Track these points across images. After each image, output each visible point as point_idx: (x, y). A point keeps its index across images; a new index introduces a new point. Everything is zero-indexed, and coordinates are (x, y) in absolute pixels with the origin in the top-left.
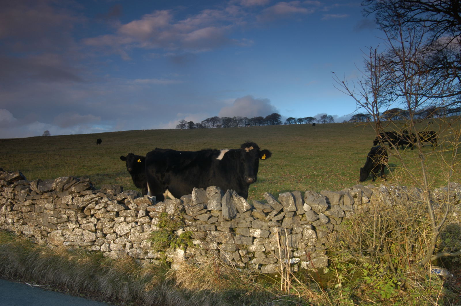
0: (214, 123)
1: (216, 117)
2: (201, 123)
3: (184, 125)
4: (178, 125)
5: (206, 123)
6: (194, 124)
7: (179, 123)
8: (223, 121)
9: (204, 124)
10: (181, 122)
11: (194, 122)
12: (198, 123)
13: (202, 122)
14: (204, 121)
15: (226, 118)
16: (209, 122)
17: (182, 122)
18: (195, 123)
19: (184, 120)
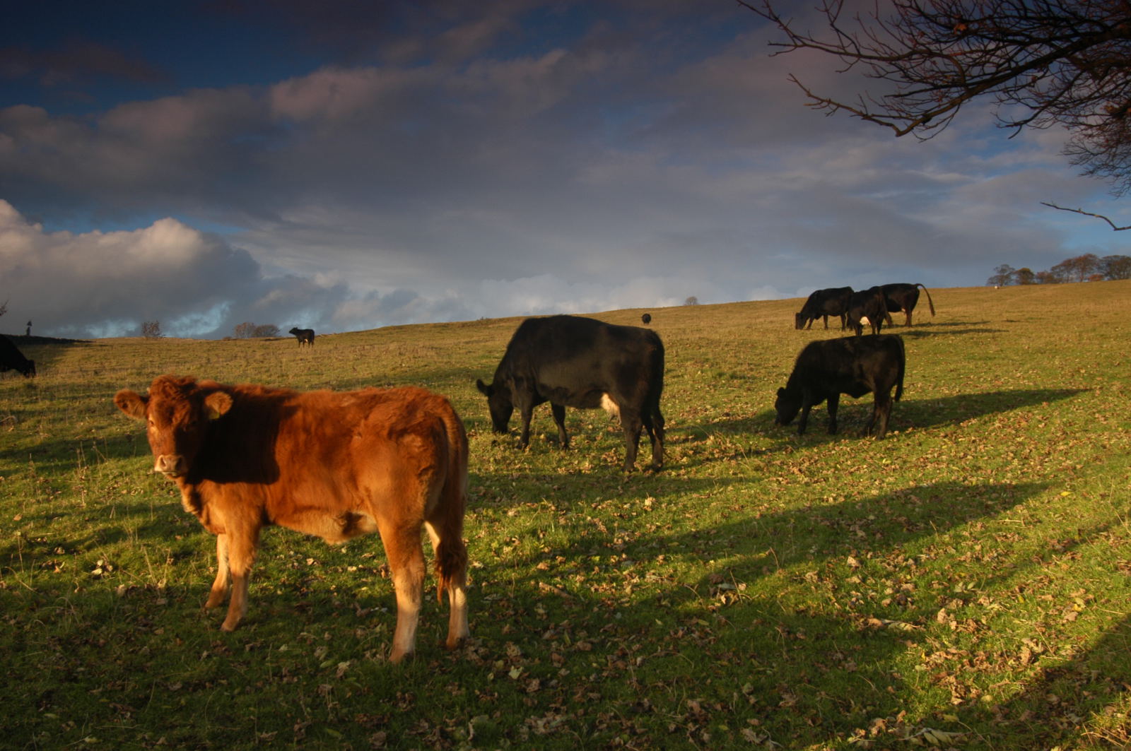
0: (1084, 270)
1: (1090, 256)
2: (1049, 272)
3: (1007, 277)
4: (990, 279)
5: (1062, 271)
6: (1032, 274)
7: (995, 274)
8: (1109, 265)
9: (1059, 275)
10: (1000, 269)
11: (1032, 270)
12: (1043, 273)
13: (1053, 269)
14: (1057, 267)
15: (1115, 256)
16: (1071, 269)
17: (1003, 271)
18: (1035, 273)
19: (1007, 266)
